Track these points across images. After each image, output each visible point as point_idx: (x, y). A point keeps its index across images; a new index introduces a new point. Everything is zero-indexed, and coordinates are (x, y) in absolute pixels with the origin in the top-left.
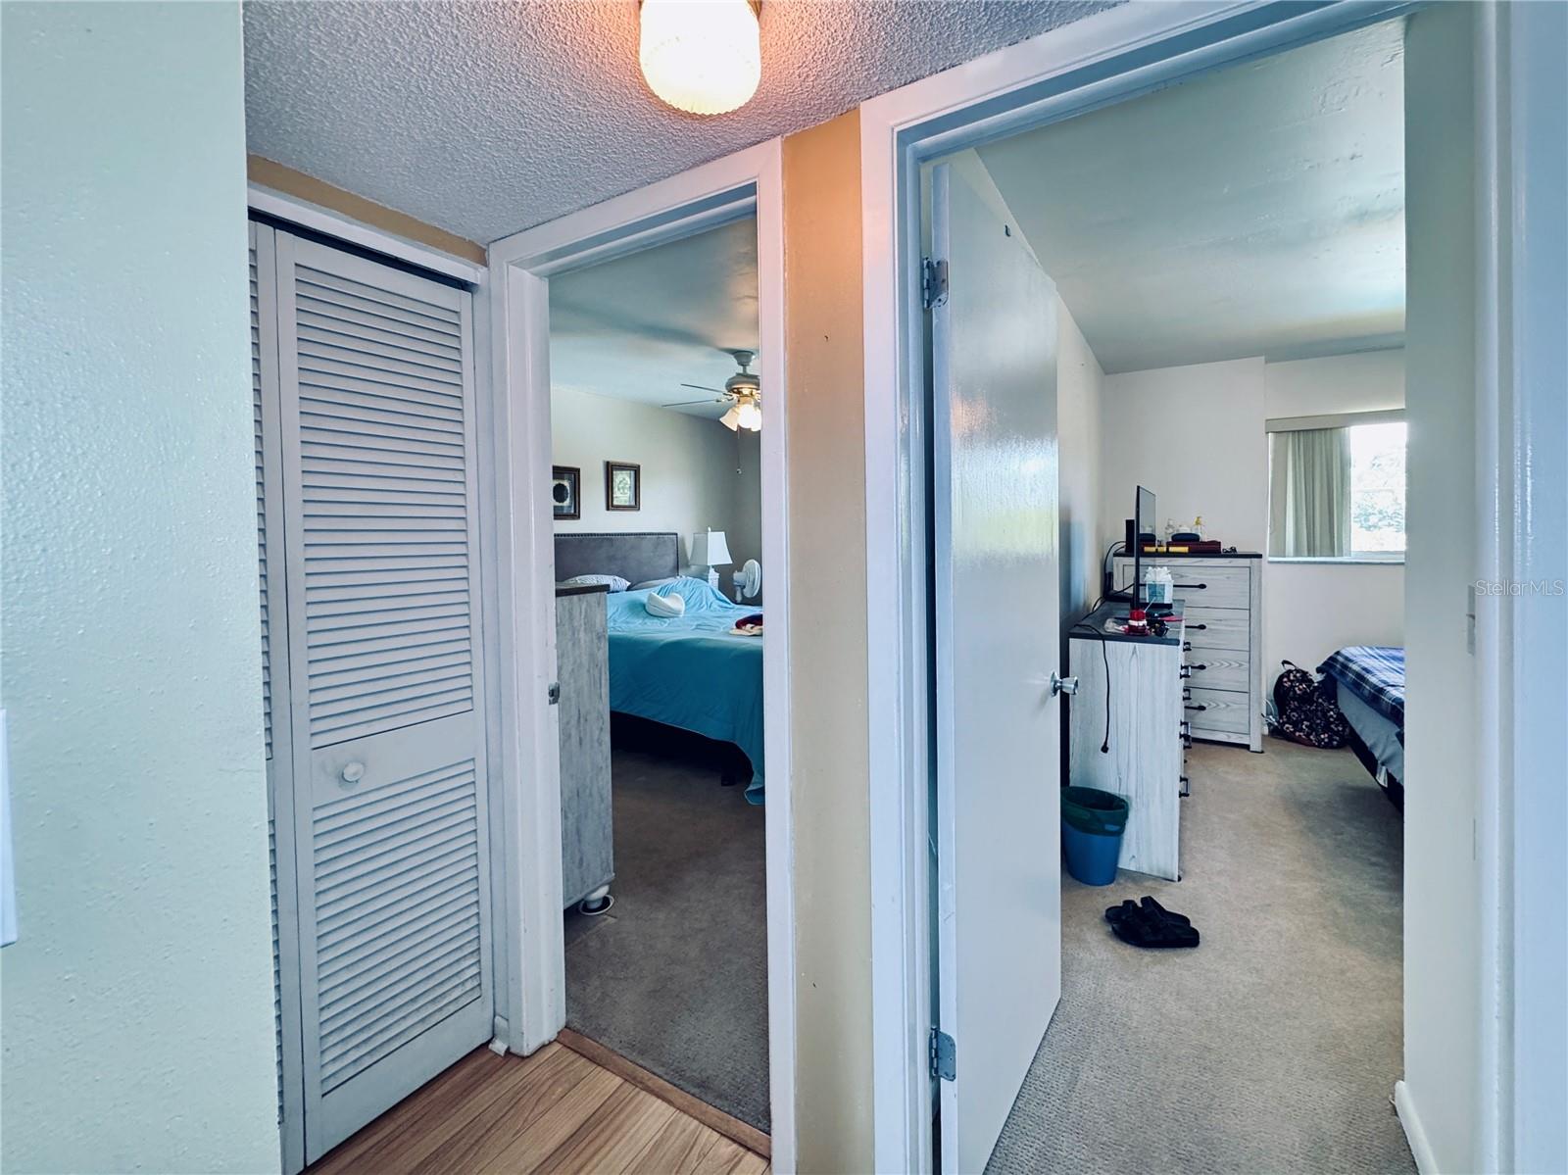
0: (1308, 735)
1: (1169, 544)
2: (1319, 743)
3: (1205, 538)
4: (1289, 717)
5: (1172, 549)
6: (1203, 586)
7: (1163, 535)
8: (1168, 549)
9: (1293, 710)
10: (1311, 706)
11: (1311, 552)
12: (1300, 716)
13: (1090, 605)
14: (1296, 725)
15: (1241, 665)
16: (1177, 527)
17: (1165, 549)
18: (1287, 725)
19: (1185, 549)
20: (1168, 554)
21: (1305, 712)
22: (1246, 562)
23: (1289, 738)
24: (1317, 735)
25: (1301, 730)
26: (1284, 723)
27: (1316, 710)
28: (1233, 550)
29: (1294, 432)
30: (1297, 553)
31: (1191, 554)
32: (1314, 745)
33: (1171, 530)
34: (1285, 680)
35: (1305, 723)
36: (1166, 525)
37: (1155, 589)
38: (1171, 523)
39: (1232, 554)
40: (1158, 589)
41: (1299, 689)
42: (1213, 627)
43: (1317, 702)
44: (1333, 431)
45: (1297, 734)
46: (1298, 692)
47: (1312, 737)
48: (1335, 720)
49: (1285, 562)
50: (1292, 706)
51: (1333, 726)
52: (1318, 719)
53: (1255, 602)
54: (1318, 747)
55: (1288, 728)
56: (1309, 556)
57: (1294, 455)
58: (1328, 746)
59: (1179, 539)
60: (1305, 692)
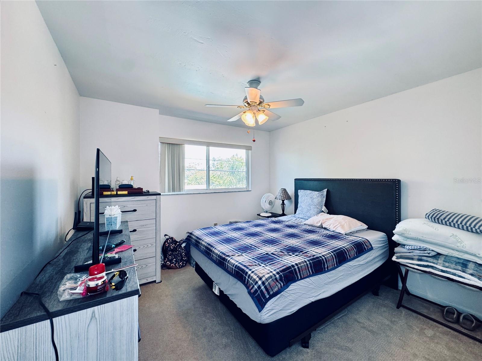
0: (175, 265)
1: (117, 190)
2: (179, 266)
3: (135, 186)
4: (168, 259)
5: (119, 193)
6: (135, 210)
7: (114, 186)
8: (117, 193)
9: (170, 255)
10: (176, 252)
11: (174, 191)
12: (172, 257)
13: (64, 233)
14: (171, 261)
15: (152, 245)
16: (121, 181)
17: (115, 193)
18: (168, 262)
19: (126, 192)
20: (117, 196)
21: (174, 255)
22: (154, 197)
23: (169, 268)
24: (179, 263)
25: (173, 263)
26: (167, 261)
27: (178, 254)
28: (148, 192)
29: (168, 143)
30: (169, 191)
31: (129, 195)
32: (178, 268)
33: (118, 183)
34: (166, 243)
35: (174, 259)
36: (116, 180)
37: (111, 221)
38: (118, 179)
39: (148, 194)
40: (113, 220)
41: (172, 247)
42: (140, 230)
43: (178, 251)
44: (181, 146)
45: (172, 265)
46: (172, 248)
47: (177, 265)
48: (184, 256)
49: (165, 195)
50: (169, 254)
51: (183, 258)
52: (179, 257)
53: (158, 216)
54: (179, 268)
55: (168, 264)
56: (173, 192)
57: (168, 153)
58: (183, 266)
59: (122, 187)
60: (174, 247)
